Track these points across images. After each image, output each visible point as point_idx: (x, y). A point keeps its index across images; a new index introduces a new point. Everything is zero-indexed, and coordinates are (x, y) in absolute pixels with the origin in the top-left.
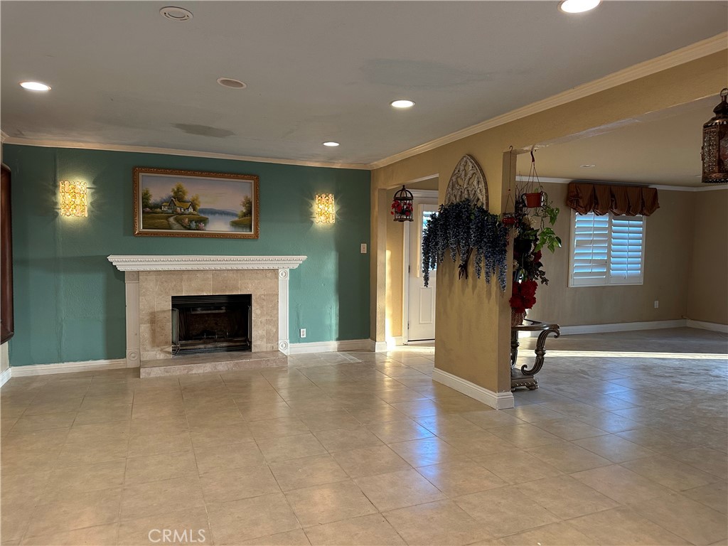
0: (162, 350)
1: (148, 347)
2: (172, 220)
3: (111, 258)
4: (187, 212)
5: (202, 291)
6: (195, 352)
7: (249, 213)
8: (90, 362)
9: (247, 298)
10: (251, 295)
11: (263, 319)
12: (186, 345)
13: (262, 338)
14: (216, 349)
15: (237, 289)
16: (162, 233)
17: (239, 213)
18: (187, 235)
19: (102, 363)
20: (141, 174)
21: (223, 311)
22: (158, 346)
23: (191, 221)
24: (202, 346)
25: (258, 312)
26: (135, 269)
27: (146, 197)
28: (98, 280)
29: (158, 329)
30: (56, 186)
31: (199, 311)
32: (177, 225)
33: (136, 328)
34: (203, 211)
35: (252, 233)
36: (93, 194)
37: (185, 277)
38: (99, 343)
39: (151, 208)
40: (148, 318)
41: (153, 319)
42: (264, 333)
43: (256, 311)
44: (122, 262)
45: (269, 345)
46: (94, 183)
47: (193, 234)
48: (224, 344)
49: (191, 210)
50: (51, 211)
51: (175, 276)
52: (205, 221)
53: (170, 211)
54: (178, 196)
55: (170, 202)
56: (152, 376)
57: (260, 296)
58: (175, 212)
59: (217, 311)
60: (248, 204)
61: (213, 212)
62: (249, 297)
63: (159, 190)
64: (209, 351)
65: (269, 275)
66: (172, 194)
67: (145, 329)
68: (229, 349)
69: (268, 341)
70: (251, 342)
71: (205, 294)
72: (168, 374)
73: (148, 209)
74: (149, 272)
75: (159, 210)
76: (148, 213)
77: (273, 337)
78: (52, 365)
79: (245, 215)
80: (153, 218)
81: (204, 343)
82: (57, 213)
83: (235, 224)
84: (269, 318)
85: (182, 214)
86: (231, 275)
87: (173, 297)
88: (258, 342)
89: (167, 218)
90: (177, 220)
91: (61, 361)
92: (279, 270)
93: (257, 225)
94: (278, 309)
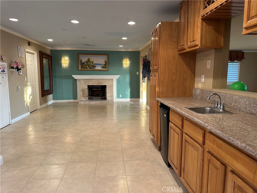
0: (85, 98)
1: (82, 97)
2: (87, 66)
3: (73, 76)
4: (91, 64)
5: (94, 84)
6: (93, 99)
7: (106, 64)
8: (70, 100)
9: (105, 87)
11: (109, 92)
12: (91, 97)
13: (109, 96)
14: (98, 99)
15: (103, 84)
16: (85, 70)
17: (103, 64)
18: (91, 70)
19: (72, 100)
20: (80, 55)
21: (100, 89)
22: (84, 97)
23: (92, 67)
24: (95, 98)
26: (78, 78)
27: (81, 61)
28: (71, 81)
29: (84, 93)
30: (61, 59)
31: (94, 89)
32: (89, 68)
33: (79, 93)
34: (95, 64)
35: (107, 69)
36: (69, 60)
37: (90, 80)
38: (71, 96)
39: (82, 63)
40: (82, 90)
41: (83, 91)
43: (108, 90)
44: (75, 77)
45: (111, 98)
46: (69, 58)
47: (92, 70)
48: (100, 98)
49: (92, 64)
50: (60, 64)
51: (88, 80)
52: (95, 66)
54: (89, 60)
55: (87, 62)
56: (81, 103)
57: (108, 86)
58: (88, 65)
59: (99, 89)
60: (106, 62)
61: (97, 64)
62: (106, 86)
63: (84, 59)
64: (97, 99)
65: (111, 80)
66: (87, 60)
67: (81, 93)
68: (101, 99)
69: (111, 97)
70: (106, 97)
71: (95, 85)
72: (85, 103)
73: (82, 64)
74: (82, 79)
75: (84, 64)
76: (82, 65)
77: (112, 96)
78: (61, 100)
79: (105, 65)
80: (83, 66)
81: (95, 97)
82: (62, 65)
83: (102, 67)
84: (111, 91)
85: (90, 65)
86: (101, 80)
87: (88, 85)
88: (108, 98)
89: (86, 66)
90: (88, 66)
91: (63, 99)
92: (114, 79)
93: (108, 67)
94: (113, 89)
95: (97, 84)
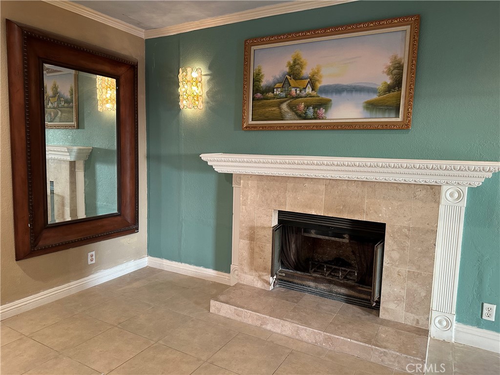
1: (246, 269)
2: (284, 106)
3: (204, 157)
4: (304, 93)
5: (310, 208)
7: (397, 84)
8: (201, 268)
9: (377, 230)
10: (384, 224)
13: (398, 299)
14: (329, 295)
15: (361, 211)
16: (272, 126)
17: (380, 86)
18: (300, 128)
19: (211, 273)
20: (253, 48)
21: (346, 241)
22: (256, 270)
23: (307, 107)
24: (312, 284)
25: (396, 255)
27: (257, 79)
29: (257, 250)
31: (313, 234)
32: (290, 114)
33: (239, 246)
34: (326, 90)
35: (400, 118)
37: (290, 185)
38: (209, 252)
39: (262, 93)
40: (247, 232)
41: (252, 236)
42: (404, 293)
43: (393, 253)
44: (219, 162)
45: (412, 316)
47: (308, 125)
48: (343, 290)
49: (309, 90)
51: (278, 184)
52: (325, 104)
53: (283, 94)
54: (294, 72)
55: (284, 82)
57: (400, 229)
58: (289, 96)
59: (337, 239)
60: (397, 70)
61: (339, 90)
62: (382, 226)
65: (421, 194)
66: (287, 70)
67: (244, 246)
68: (350, 300)
69: (409, 308)
71: (314, 213)
73: (259, 95)
74: (251, 176)
75: (270, 95)
76: (259, 99)
77: (423, 304)
78: (174, 262)
79: (389, 89)
80: (264, 106)
83: (371, 106)
84: (414, 269)
85: (298, 97)
87: (280, 212)
88: (392, 306)
89: (279, 105)
90: (291, 107)
91: (180, 261)
92: (444, 188)
93: (408, 105)
94: (433, 258)
95: (327, 210)
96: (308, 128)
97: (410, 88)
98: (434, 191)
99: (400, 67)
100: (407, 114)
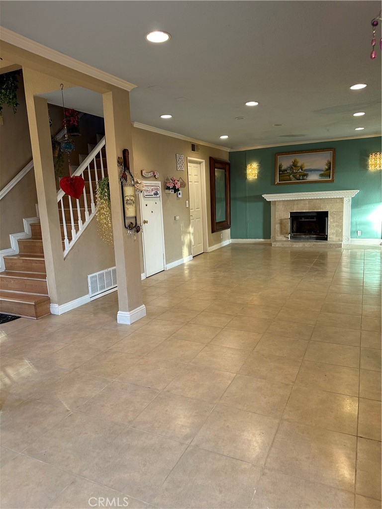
0: (285, 236)
1: (279, 235)
2: (291, 176)
3: (263, 196)
4: (298, 172)
6: (300, 238)
7: (329, 168)
8: (257, 239)
9: (325, 214)
10: (328, 212)
11: (334, 224)
12: (297, 235)
13: (333, 234)
14: (310, 238)
15: (321, 208)
16: (287, 183)
17: (324, 169)
18: (298, 183)
19: (262, 240)
20: (278, 156)
21: (315, 220)
22: (283, 234)
23: (300, 176)
24: (303, 236)
25: (332, 220)
26: (273, 200)
27: (280, 167)
28: (260, 205)
29: (283, 227)
30: (246, 167)
31: (303, 220)
32: (294, 179)
33: (275, 227)
34: (306, 170)
35: (331, 179)
36: (259, 168)
37: (295, 203)
38: (261, 233)
39: (282, 172)
40: (279, 221)
41: (281, 222)
42: (335, 231)
44: (268, 197)
45: (337, 238)
46: (259, 163)
48: (315, 236)
49: (300, 170)
50: (244, 175)
51: (290, 203)
52: (306, 175)
53: (291, 172)
54: (295, 165)
55: (291, 168)
56: (277, 246)
57: (333, 212)
58: (293, 172)
59: (312, 220)
60: (329, 164)
61: (311, 170)
62: (327, 213)
63: (286, 163)
64: (308, 239)
65: (338, 201)
66: (292, 164)
67: (278, 227)
68: (317, 239)
69: (337, 236)
70: (327, 236)
71: (304, 211)
74: (280, 201)
75: (286, 172)
76: (281, 174)
77: (340, 234)
78: (244, 239)
79: (327, 170)
80: (283, 176)
81: (305, 235)
82: (246, 178)
83: (321, 175)
84: (338, 224)
85: (296, 173)
86: (318, 201)
87: (291, 213)
88: (331, 236)
89: (289, 176)
90: (293, 176)
91: (247, 238)
92: (344, 199)
93: (333, 175)
94: (342, 219)
95: (309, 209)
96: (301, 183)
97: (333, 170)
98: (342, 199)
99: (330, 163)
100: (333, 178)
